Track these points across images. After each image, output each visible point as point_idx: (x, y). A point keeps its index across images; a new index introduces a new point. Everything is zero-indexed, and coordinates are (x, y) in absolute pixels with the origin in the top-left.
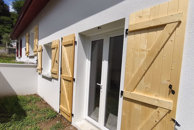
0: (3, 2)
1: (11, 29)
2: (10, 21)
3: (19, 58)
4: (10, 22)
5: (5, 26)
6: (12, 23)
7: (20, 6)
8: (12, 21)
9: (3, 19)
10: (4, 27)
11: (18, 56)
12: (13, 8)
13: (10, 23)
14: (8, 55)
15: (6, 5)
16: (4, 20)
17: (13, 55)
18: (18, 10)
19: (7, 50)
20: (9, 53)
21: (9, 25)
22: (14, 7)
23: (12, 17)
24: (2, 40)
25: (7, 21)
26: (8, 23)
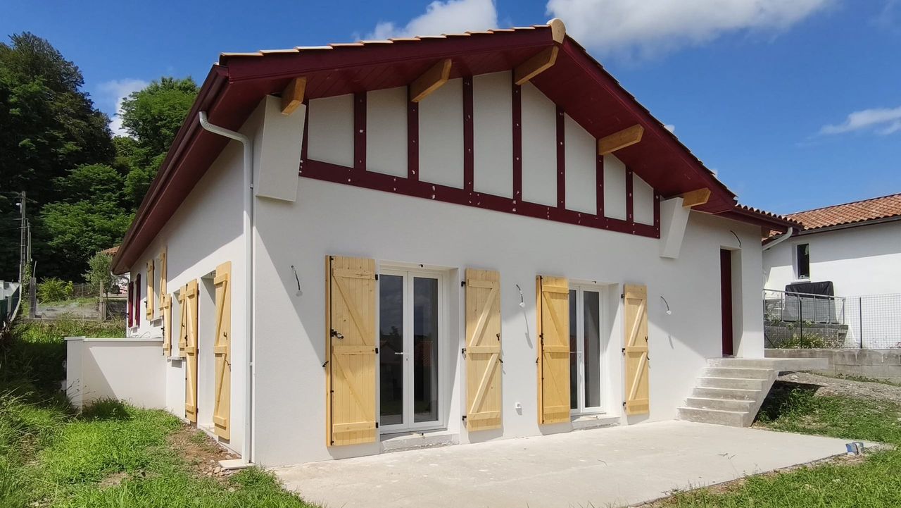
0: (90, 106)
1: (117, 213)
2: (111, 180)
3: (135, 330)
4: (113, 185)
5: (93, 202)
6: (121, 186)
7: (149, 112)
8: (119, 177)
9: (86, 176)
10: (89, 211)
11: (131, 324)
12: (124, 125)
13: (112, 191)
14: (105, 325)
15: (98, 114)
16: (89, 181)
17: (117, 323)
18: (144, 129)
19: (102, 308)
20: (108, 318)
21: (109, 198)
22: (130, 123)
23: (120, 159)
24: (87, 276)
25: (101, 182)
26: (106, 191)
